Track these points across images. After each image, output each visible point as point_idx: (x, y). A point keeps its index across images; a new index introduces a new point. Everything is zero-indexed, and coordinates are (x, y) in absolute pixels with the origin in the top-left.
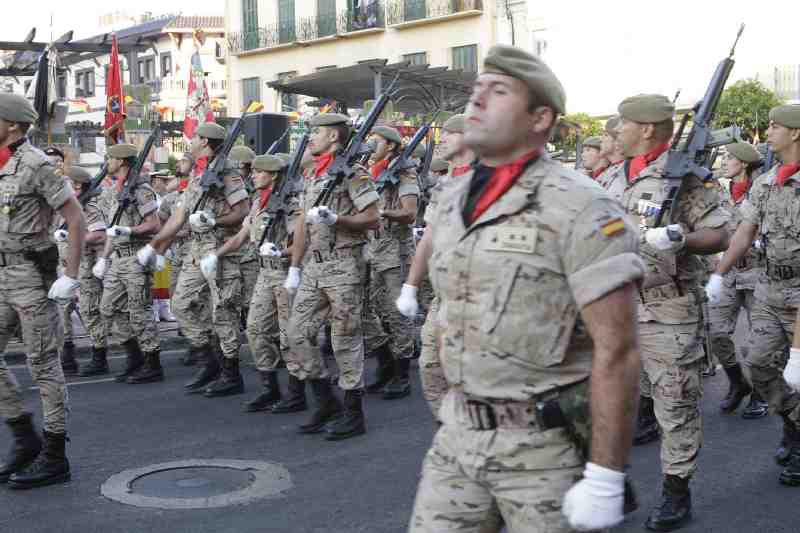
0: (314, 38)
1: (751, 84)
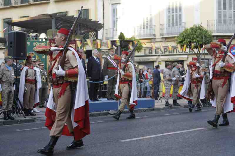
0: (20, 5)
1: (199, 27)
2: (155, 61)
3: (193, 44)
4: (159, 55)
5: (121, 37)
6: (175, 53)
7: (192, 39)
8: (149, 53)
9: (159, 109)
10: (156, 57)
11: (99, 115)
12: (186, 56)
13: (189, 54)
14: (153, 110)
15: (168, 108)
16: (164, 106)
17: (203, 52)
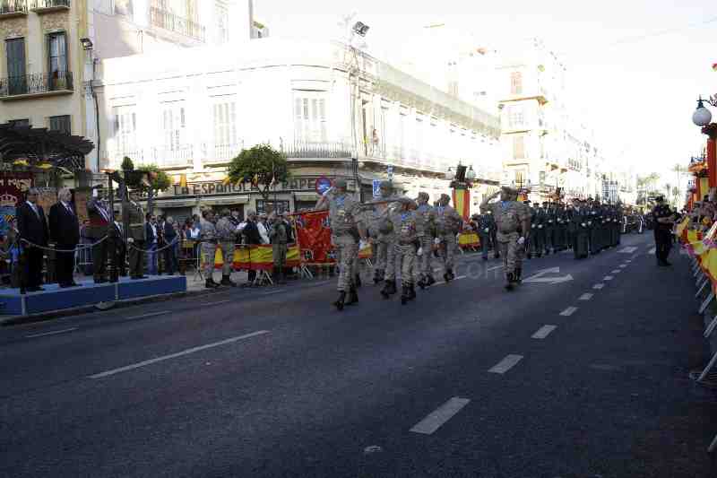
1: (265, 147)
2: (194, 206)
3: (256, 177)
4: (200, 197)
5: (127, 164)
6: (228, 192)
7: (254, 168)
8: (183, 192)
9: (193, 294)
10: (194, 200)
11: (77, 312)
12: (246, 197)
13: (251, 194)
14: (184, 295)
15: (211, 291)
16: (204, 288)
17: (273, 190)
